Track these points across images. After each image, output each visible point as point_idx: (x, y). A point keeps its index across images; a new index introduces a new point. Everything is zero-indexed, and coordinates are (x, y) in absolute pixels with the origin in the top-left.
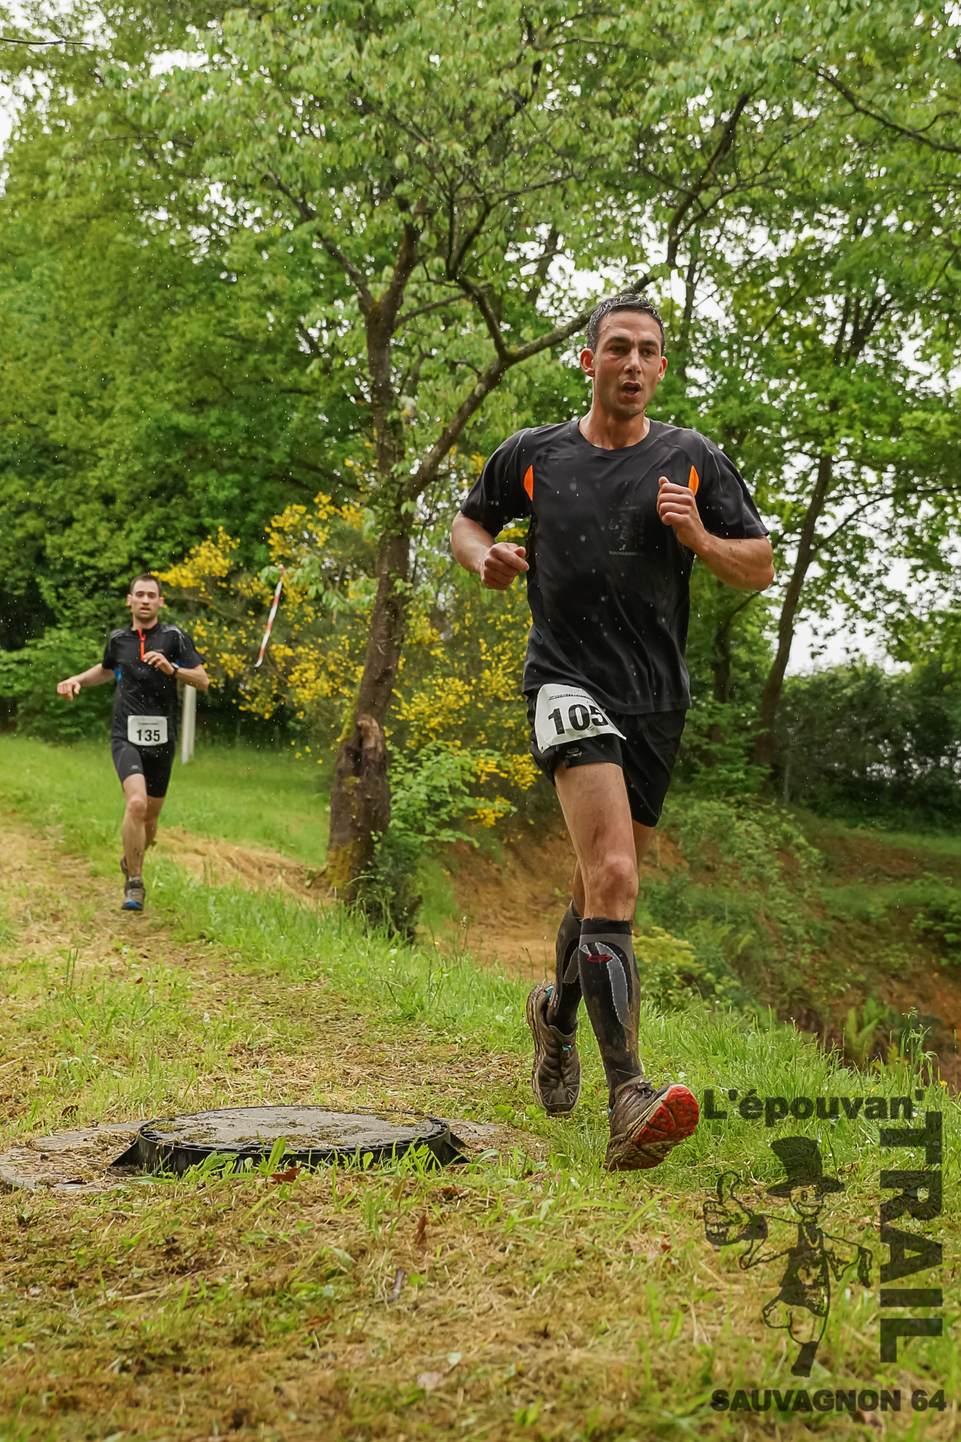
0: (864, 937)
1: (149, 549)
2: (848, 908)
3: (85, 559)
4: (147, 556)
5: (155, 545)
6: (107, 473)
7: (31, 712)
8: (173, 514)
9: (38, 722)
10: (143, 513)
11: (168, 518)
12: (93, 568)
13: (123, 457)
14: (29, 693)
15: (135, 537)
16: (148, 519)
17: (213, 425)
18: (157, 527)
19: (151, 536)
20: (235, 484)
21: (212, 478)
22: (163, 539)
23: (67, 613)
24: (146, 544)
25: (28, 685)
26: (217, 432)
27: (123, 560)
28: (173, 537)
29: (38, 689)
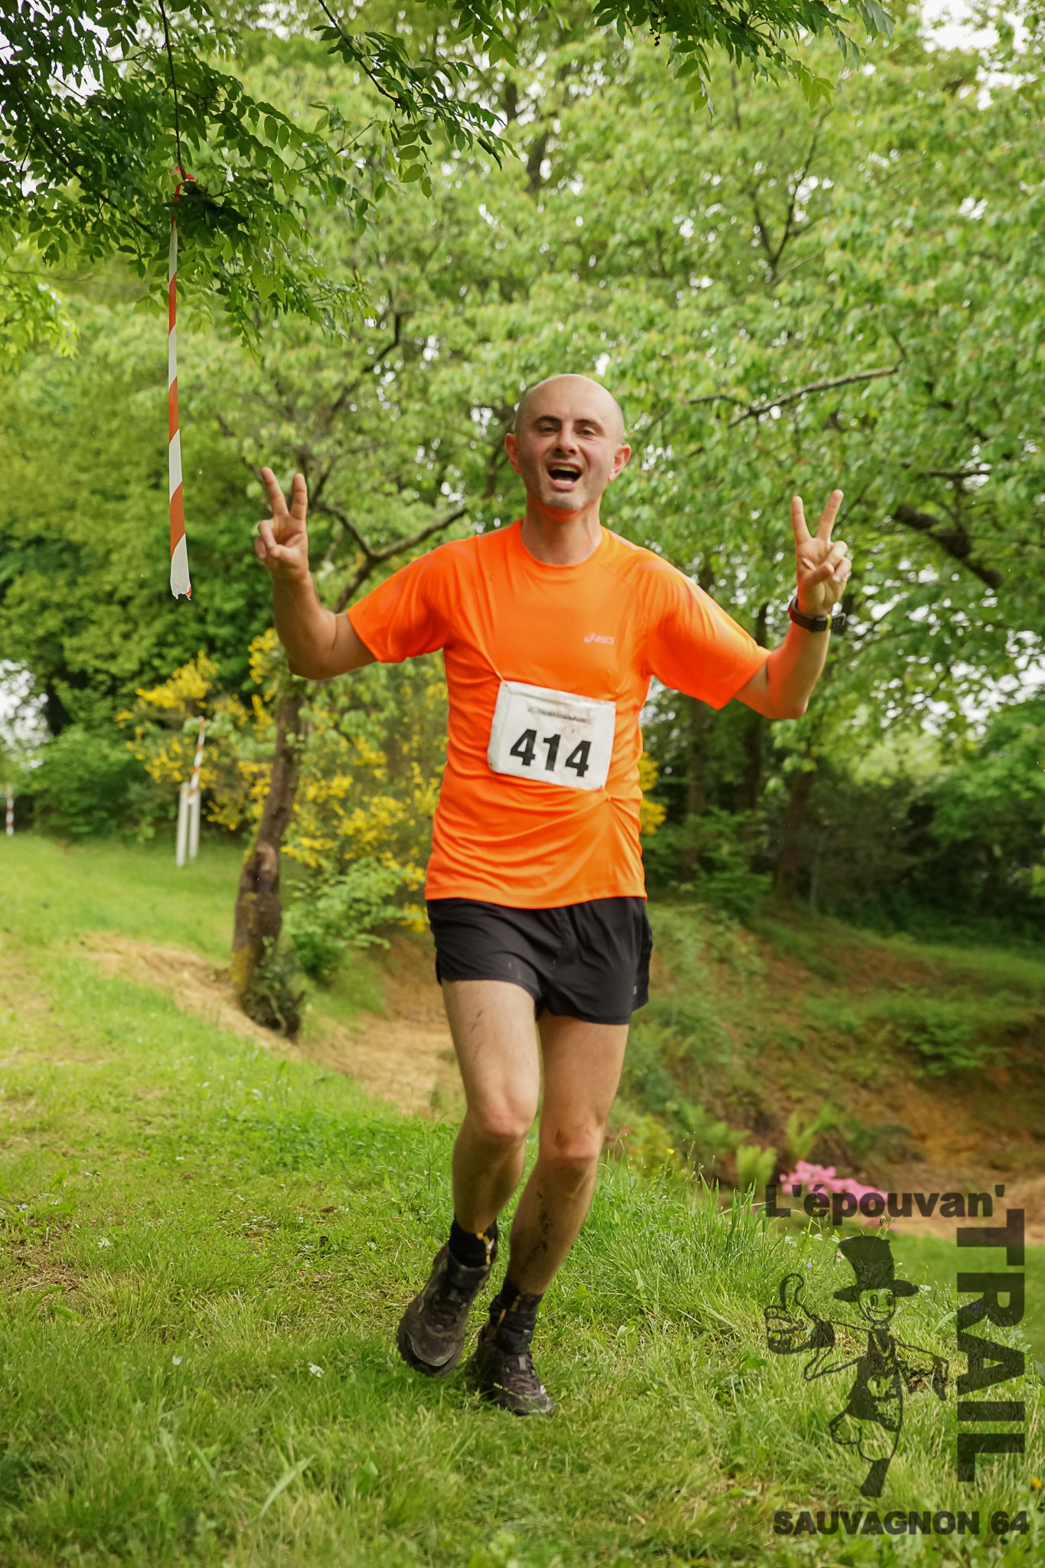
0: (840, 1047)
1: (161, 656)
2: (826, 1018)
3: (98, 664)
4: (157, 662)
5: (165, 651)
6: (119, 577)
7: (47, 810)
8: (182, 620)
9: (54, 820)
10: (154, 618)
11: (177, 624)
12: (107, 672)
13: (135, 563)
14: (46, 791)
15: (148, 642)
16: (158, 626)
17: (222, 532)
18: (166, 634)
19: (161, 642)
20: (242, 594)
21: (218, 585)
22: (172, 645)
23: (82, 714)
24: (156, 650)
25: (45, 784)
26: (224, 540)
27: (132, 666)
28: (181, 643)
29: (54, 789)
